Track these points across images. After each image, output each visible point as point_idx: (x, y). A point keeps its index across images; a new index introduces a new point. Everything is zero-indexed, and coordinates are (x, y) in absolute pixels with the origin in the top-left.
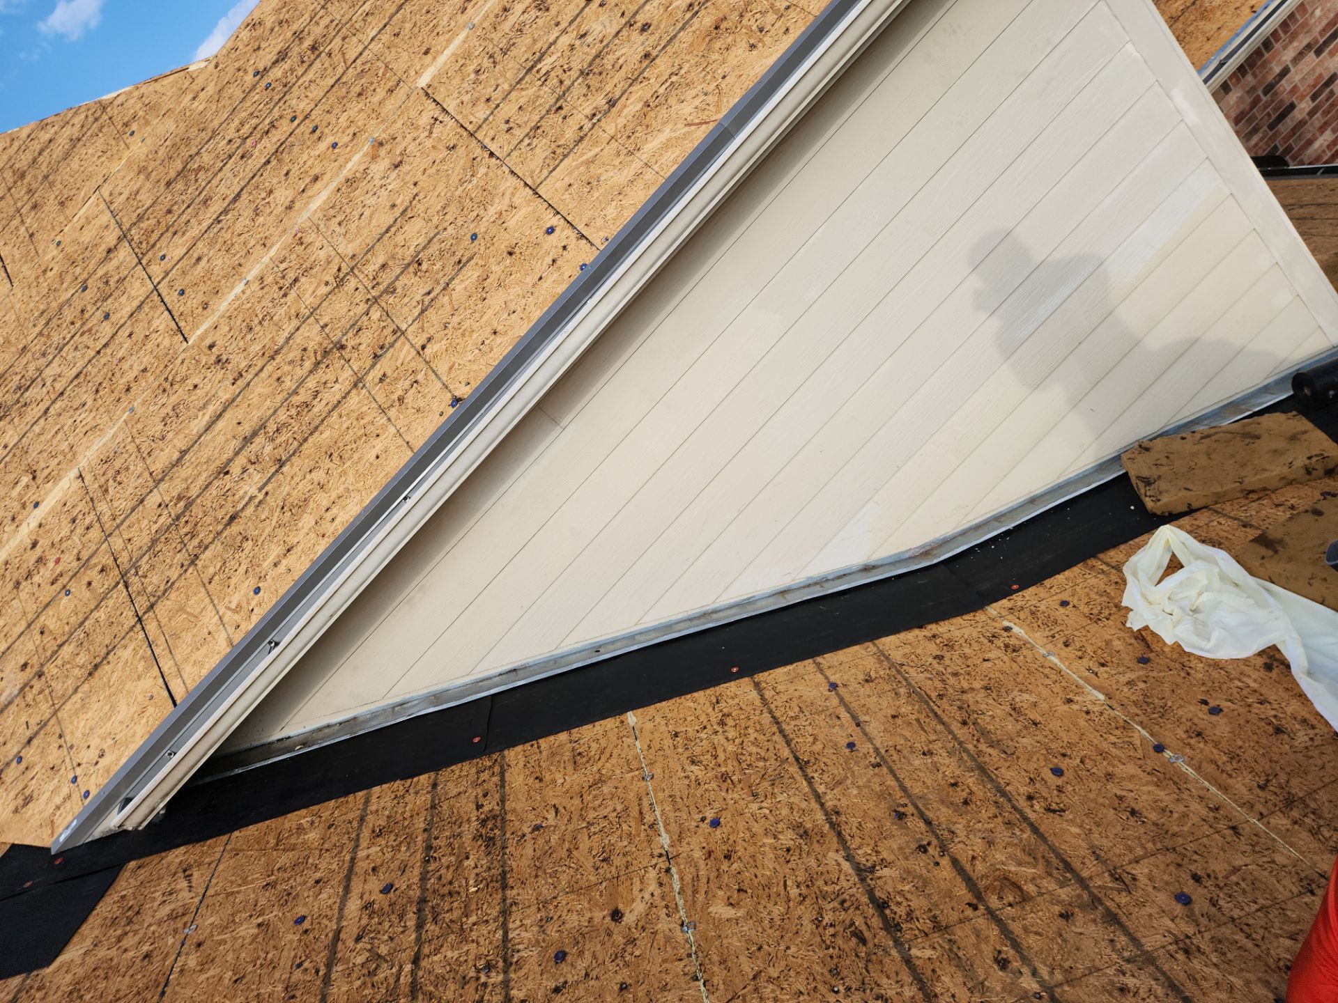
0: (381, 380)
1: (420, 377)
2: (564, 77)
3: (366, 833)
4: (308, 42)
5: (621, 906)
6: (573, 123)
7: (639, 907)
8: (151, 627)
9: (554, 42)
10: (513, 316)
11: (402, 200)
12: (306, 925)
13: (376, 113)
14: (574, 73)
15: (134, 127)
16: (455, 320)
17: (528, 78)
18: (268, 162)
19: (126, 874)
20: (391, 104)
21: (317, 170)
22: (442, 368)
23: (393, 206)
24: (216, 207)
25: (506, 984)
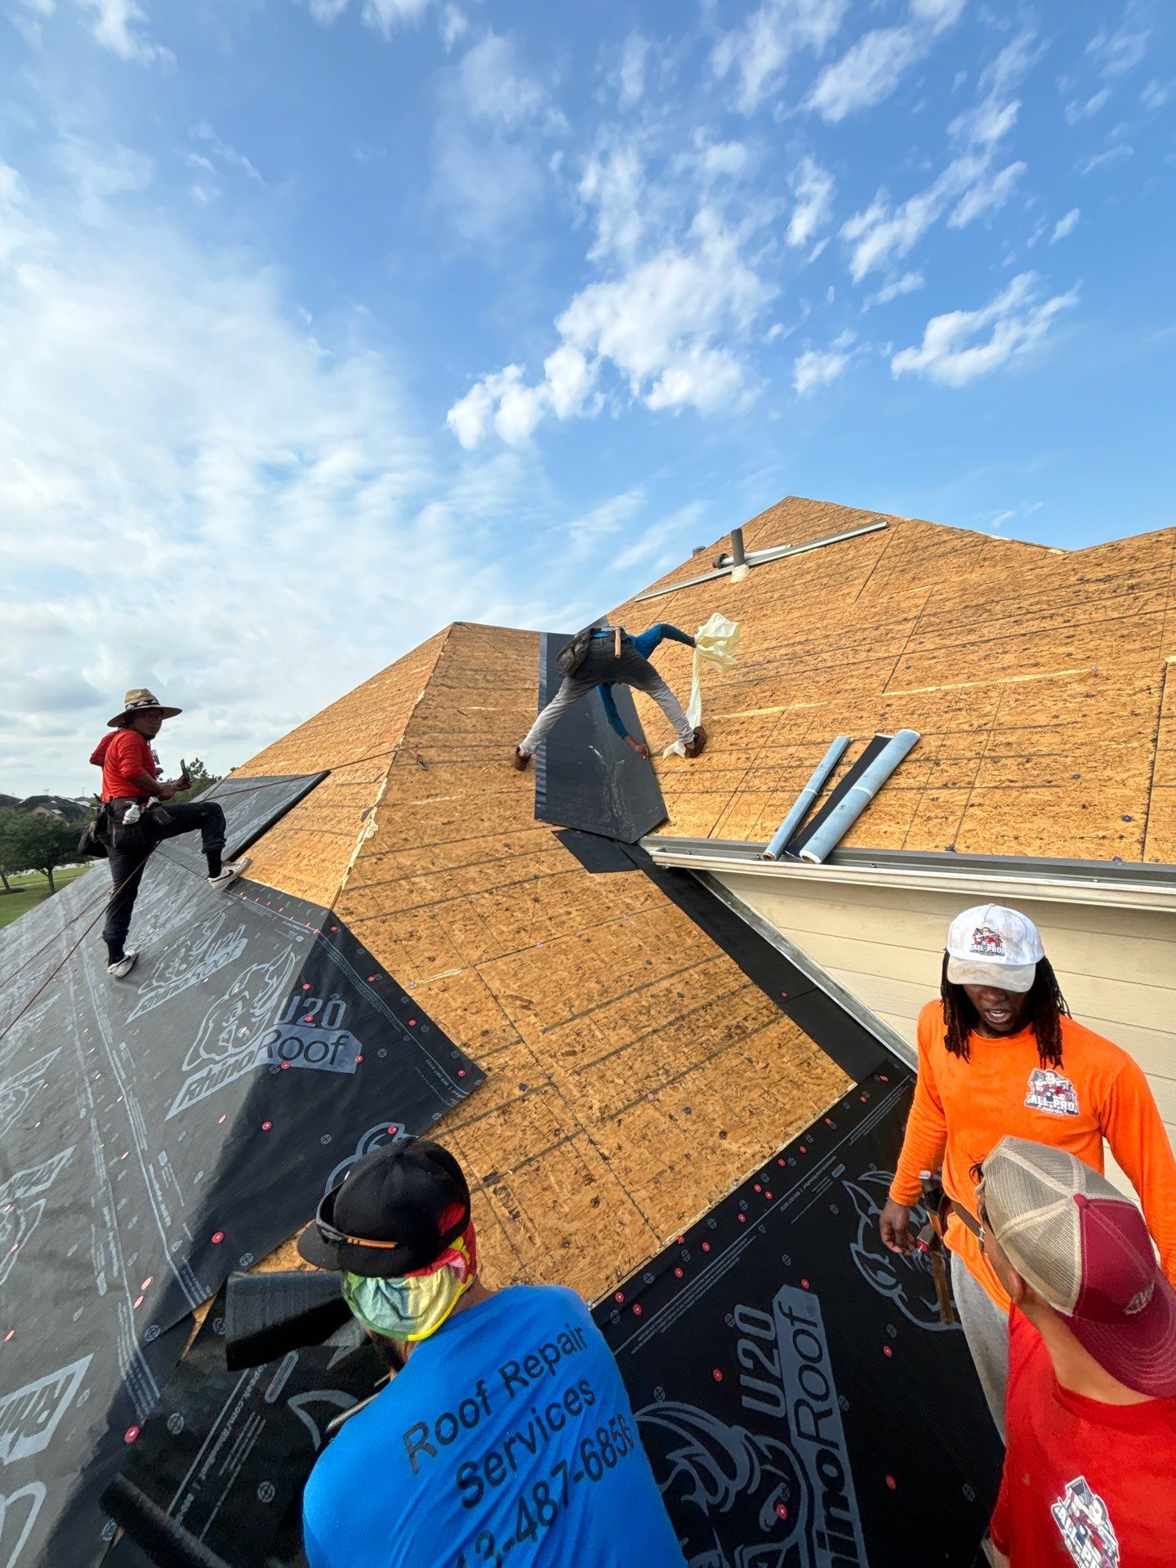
0: (933, 799)
1: (951, 818)
3: (702, 966)
4: (1133, 581)
5: (729, 1135)
7: (734, 1147)
8: (735, 799)
10: (1038, 841)
11: (1065, 718)
12: (649, 967)
13: (1116, 656)
15: (986, 564)
16: (1007, 809)
18: (1024, 635)
19: (636, 872)
20: (1134, 657)
21: (1042, 660)
22: (968, 825)
23: (1056, 717)
24: (972, 638)
25: (663, 1086)
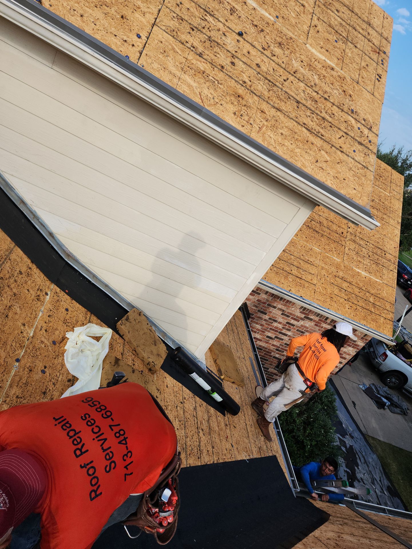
2: (206, 29)
6: (187, 38)
9: (219, 21)
10: (93, 24)
14: (208, 33)
17: (202, 10)
